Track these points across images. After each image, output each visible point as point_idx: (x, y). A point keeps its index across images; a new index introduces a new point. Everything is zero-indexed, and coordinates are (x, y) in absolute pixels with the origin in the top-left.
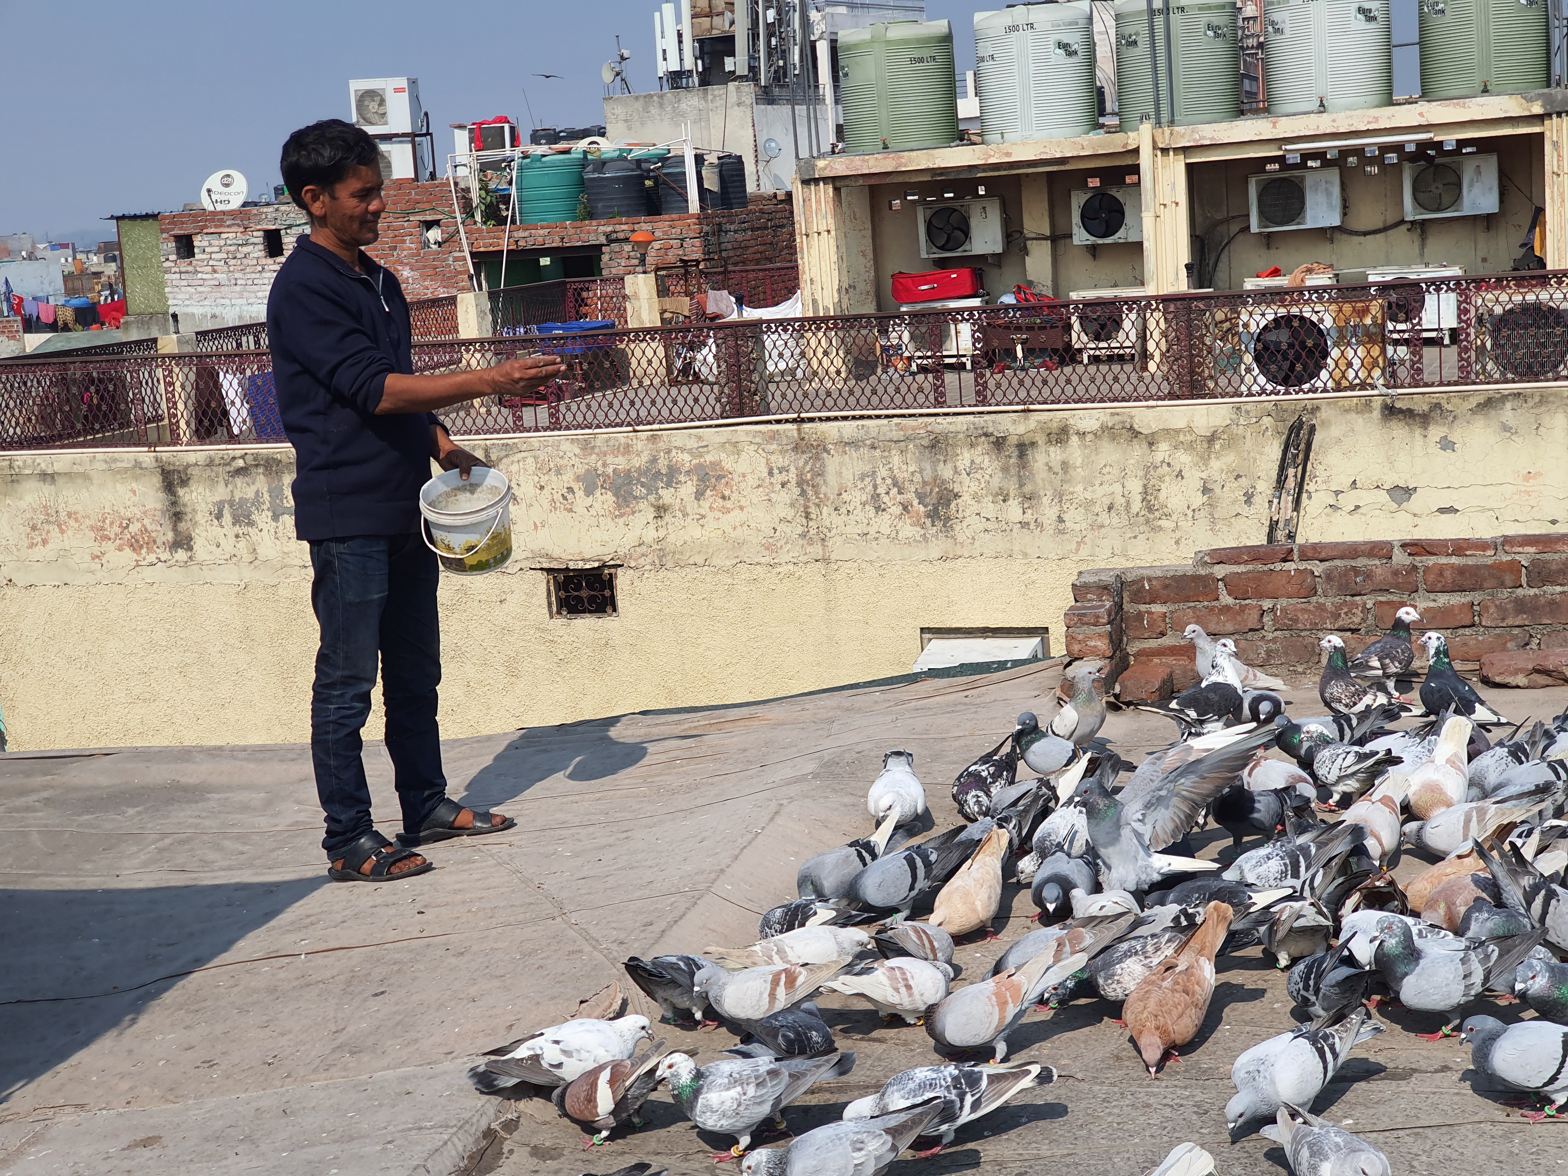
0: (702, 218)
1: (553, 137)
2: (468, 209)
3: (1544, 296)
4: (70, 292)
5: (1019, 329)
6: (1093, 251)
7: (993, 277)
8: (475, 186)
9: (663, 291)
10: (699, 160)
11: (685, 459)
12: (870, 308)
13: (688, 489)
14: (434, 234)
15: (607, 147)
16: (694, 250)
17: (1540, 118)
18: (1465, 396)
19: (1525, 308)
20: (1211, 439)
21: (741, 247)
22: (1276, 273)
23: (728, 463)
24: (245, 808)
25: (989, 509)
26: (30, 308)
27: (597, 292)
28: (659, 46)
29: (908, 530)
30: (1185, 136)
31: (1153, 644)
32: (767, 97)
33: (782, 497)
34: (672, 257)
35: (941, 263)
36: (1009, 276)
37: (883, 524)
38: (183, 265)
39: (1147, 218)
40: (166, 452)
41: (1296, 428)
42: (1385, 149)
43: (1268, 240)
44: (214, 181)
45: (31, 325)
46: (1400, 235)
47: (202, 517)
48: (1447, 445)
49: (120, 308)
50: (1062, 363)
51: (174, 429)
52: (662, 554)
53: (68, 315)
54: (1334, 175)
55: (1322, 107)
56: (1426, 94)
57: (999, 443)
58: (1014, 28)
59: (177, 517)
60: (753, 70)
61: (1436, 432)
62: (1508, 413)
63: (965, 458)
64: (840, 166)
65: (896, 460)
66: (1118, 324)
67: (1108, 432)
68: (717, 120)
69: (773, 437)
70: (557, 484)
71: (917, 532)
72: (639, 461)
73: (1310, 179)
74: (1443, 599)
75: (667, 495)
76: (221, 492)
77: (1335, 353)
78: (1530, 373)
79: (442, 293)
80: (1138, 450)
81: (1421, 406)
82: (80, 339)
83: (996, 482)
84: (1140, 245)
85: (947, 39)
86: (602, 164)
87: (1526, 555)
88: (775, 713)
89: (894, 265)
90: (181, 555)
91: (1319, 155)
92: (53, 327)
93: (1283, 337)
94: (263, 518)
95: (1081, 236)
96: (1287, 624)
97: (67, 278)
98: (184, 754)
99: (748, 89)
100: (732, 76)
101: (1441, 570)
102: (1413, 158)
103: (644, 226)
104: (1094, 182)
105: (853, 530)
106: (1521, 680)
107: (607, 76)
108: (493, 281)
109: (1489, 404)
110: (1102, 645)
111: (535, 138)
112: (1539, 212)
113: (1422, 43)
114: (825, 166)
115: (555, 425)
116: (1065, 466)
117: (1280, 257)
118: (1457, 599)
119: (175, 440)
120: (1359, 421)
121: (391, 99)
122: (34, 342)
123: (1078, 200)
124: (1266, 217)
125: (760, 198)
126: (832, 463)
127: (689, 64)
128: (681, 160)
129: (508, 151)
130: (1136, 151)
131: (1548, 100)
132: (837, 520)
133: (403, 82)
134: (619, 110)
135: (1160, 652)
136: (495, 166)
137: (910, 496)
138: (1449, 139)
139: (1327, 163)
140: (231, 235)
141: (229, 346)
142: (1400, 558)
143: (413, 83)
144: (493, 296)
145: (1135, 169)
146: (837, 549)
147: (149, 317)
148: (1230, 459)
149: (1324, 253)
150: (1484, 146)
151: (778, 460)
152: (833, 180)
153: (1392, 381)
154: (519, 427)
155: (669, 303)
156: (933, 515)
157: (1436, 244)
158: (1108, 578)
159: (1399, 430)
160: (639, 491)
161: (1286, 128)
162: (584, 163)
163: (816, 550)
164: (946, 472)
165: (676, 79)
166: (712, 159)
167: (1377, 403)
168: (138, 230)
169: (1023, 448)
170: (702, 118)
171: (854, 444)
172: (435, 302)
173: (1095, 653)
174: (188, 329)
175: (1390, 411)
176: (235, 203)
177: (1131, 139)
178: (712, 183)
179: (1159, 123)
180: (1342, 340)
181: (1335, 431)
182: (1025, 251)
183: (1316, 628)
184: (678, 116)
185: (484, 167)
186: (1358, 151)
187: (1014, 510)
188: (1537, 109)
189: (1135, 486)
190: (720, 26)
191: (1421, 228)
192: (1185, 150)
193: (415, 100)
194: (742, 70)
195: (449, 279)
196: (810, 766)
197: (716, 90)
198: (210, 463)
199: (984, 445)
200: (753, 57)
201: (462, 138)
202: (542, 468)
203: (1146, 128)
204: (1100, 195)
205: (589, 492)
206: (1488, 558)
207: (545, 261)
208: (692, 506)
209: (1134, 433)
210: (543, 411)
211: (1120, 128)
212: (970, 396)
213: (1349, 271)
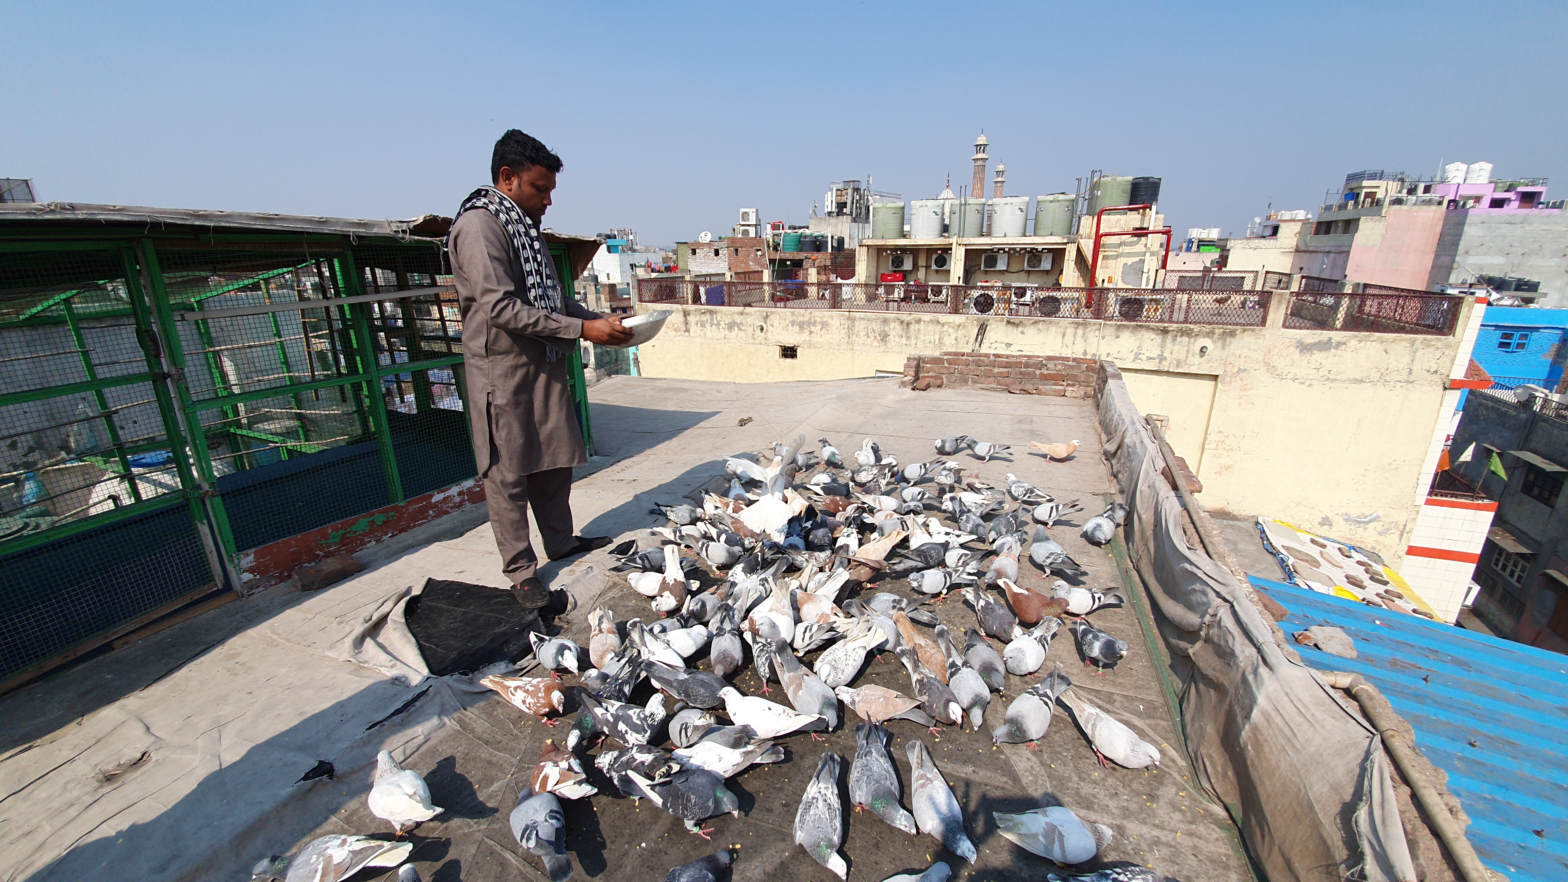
0: (831, 254)
1: (794, 228)
2: (769, 247)
3: (1055, 294)
4: (664, 262)
5: (914, 292)
6: (937, 271)
7: (909, 277)
8: (771, 240)
9: (818, 273)
10: (832, 237)
11: (818, 319)
12: (874, 282)
13: (819, 327)
14: (759, 253)
15: (808, 232)
16: (828, 263)
17: (1066, 244)
18: (1029, 320)
19: (1049, 297)
20: (959, 326)
21: (841, 263)
22: (987, 282)
23: (829, 321)
24: (697, 395)
25: (897, 340)
26: (653, 266)
27: (801, 273)
28: (826, 203)
29: (875, 343)
30: (966, 241)
31: (926, 375)
32: (854, 220)
33: (843, 332)
34: (822, 264)
35: (895, 271)
36: (913, 277)
37: (869, 341)
38: (693, 257)
39: (953, 263)
40: (685, 306)
41: (982, 325)
42: (1021, 249)
43: (986, 272)
44: (703, 234)
45: (653, 271)
46: (1023, 274)
47: (693, 324)
48: (1022, 333)
49: (676, 267)
50: (925, 302)
51: (687, 300)
52: (810, 344)
53: (663, 269)
54: (1006, 255)
55: (1005, 236)
56: (1035, 235)
57: (902, 322)
58: (922, 206)
59: (687, 324)
60: (851, 212)
61: (1020, 329)
62: (1040, 326)
63: (892, 325)
64: (870, 242)
65: (874, 324)
66: (941, 292)
67: (931, 321)
68: (840, 226)
69: (842, 315)
70: (784, 323)
71: (877, 344)
72: (807, 319)
73: (999, 256)
74: (1001, 370)
75: (813, 329)
76: (698, 318)
77: (996, 305)
78: (1049, 315)
79: (760, 269)
80: (939, 327)
81: (1017, 322)
82: (665, 275)
83: (900, 333)
84: (949, 271)
85: (903, 208)
86: (806, 237)
87: (1024, 360)
88: (829, 383)
89: (881, 271)
90: (687, 334)
91: (1003, 249)
92: (659, 272)
93: (982, 299)
94: (708, 326)
95: (934, 267)
96: (961, 373)
97: (663, 258)
98: (684, 381)
99: (849, 217)
100: (845, 214)
101: (1002, 362)
102: (1029, 252)
103: (815, 255)
104: (939, 252)
105: (861, 342)
106: (1018, 392)
107: (811, 212)
108: (774, 267)
109: (1035, 322)
110: (913, 373)
111: (790, 228)
112: (1062, 270)
113: (1036, 219)
114: (865, 242)
115: (785, 307)
116: (919, 330)
117: (988, 278)
118: (1005, 370)
119: (687, 303)
120: (1000, 324)
121: (750, 214)
122: (654, 275)
123: (934, 257)
124: (985, 266)
125: (848, 249)
126: (857, 323)
127: (834, 210)
128: (827, 237)
129: (781, 231)
130: (951, 244)
131: (1069, 238)
132: (857, 339)
133: (754, 210)
134: (813, 221)
135: (928, 377)
136: (777, 235)
137: (877, 334)
138: (1040, 248)
139: (1005, 252)
140: (706, 249)
141: (703, 279)
142: (992, 358)
143: (757, 210)
144: (773, 271)
145: (951, 249)
146: (856, 347)
147: (684, 271)
148: (964, 331)
149: (1001, 277)
150: (1049, 250)
151: (843, 322)
152: (867, 246)
153: (1010, 314)
154: (776, 307)
155: (820, 277)
156: (882, 340)
157: (1032, 277)
158: (916, 357)
159: (1010, 327)
160: (806, 327)
161: (994, 241)
162: (801, 236)
163: (851, 347)
164: (887, 329)
165: (830, 213)
166: (836, 237)
167: (1005, 320)
168: (682, 246)
169: (908, 324)
170: (836, 225)
171: (863, 319)
172: (758, 272)
173: (910, 375)
174: (693, 274)
175: (1008, 322)
176: (708, 241)
177: (951, 241)
178: (835, 245)
179: (959, 237)
180: (998, 302)
181: (993, 326)
182: (918, 270)
183: (968, 374)
184: (829, 224)
185: (774, 235)
186: (1014, 249)
187: (904, 341)
188: (1065, 241)
189: (937, 337)
190: (843, 199)
191: (1029, 272)
192: (965, 245)
193: (757, 215)
194: (848, 212)
195: (762, 267)
196: (835, 396)
197: (840, 217)
198: (696, 310)
199: (898, 322)
200: (852, 209)
201: (769, 226)
202: (781, 318)
203: (955, 238)
204: (941, 256)
205: (792, 326)
206: (1014, 360)
207: (788, 263)
208: (819, 332)
209: (939, 323)
210: (782, 304)
211: (948, 237)
212: (896, 308)
213: (1007, 283)
